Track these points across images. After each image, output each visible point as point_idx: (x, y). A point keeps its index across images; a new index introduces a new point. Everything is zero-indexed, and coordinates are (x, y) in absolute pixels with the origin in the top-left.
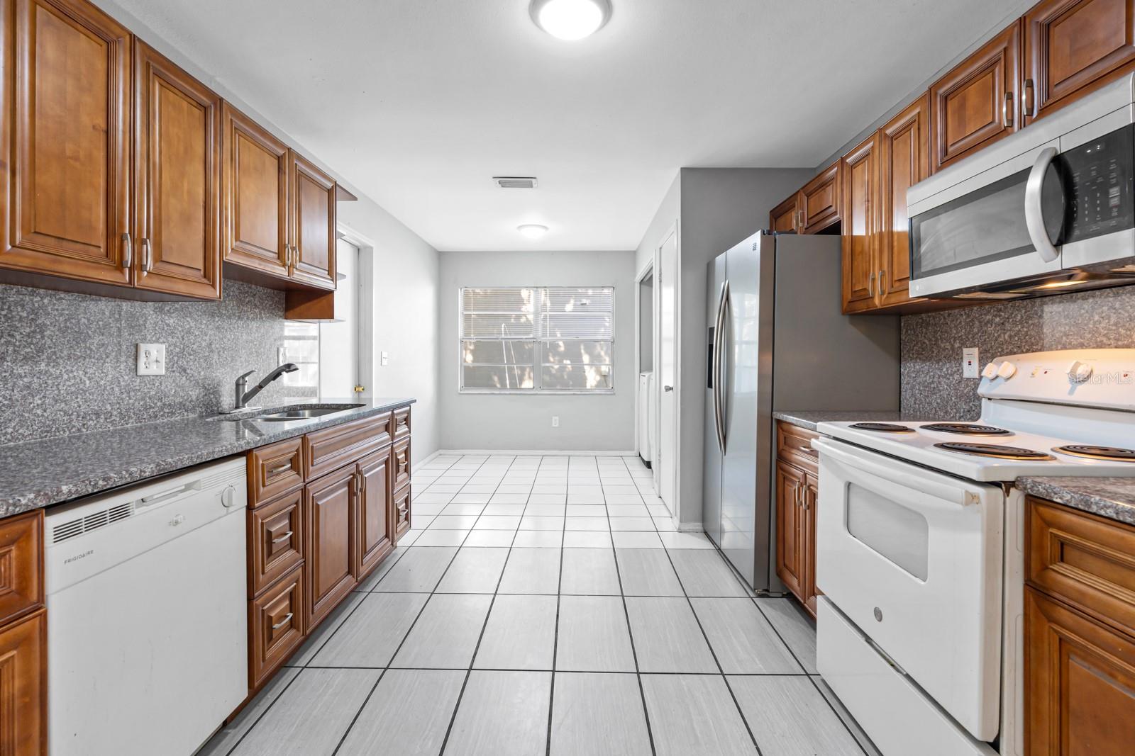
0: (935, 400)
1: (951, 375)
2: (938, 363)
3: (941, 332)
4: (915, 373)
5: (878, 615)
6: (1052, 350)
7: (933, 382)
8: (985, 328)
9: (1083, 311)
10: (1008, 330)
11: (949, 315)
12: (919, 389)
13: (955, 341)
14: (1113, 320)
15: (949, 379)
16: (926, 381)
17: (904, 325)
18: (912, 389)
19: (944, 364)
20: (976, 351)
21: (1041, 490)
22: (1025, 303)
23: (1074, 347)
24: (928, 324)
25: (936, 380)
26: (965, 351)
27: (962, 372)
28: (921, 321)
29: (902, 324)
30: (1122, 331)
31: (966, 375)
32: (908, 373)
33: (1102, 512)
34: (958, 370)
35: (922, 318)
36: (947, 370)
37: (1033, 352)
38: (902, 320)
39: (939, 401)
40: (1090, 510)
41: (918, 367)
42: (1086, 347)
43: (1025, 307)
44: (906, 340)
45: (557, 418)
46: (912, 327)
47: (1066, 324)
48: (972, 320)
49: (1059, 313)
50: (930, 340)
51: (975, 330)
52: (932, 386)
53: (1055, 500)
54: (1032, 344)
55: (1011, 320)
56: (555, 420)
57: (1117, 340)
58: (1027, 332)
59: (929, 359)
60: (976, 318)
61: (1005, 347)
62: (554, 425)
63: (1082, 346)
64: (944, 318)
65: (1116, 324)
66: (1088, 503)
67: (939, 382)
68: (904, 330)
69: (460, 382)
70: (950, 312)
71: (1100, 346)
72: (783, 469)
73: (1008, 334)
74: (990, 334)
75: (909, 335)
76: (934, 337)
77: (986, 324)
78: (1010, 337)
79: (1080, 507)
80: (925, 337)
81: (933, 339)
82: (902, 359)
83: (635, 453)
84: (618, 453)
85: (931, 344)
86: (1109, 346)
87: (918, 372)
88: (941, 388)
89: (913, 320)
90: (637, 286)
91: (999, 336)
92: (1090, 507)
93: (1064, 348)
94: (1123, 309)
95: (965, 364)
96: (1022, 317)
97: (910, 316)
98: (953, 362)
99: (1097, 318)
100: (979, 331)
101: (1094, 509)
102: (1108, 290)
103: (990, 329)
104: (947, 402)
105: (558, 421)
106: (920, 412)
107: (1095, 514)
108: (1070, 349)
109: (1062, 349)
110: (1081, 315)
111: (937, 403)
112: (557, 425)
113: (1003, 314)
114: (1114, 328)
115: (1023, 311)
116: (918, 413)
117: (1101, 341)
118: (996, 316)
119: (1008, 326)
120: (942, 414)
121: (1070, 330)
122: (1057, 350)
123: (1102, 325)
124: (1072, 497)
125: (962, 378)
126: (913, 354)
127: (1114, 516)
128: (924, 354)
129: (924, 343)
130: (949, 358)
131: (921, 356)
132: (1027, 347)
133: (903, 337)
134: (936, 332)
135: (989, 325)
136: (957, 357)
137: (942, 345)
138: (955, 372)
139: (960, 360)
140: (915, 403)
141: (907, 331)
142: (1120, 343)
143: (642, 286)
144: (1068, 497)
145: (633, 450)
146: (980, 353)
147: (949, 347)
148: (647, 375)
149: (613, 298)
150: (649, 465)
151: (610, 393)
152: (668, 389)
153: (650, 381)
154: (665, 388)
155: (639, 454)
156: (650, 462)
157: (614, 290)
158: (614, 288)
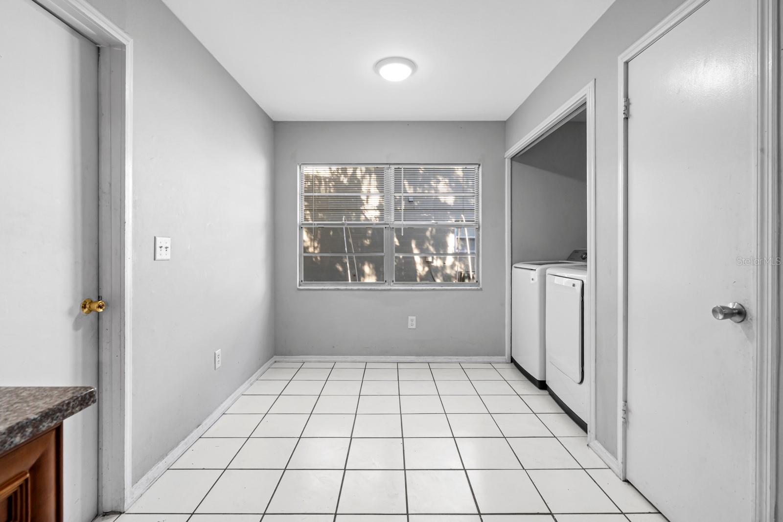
45: (414, 318)
56: (412, 320)
62: (410, 327)
69: (299, 275)
83: (507, 357)
84: (486, 359)
90: (507, 163)
105: (414, 323)
112: (414, 327)
143: (513, 162)
145: (504, 355)
148: (538, 268)
149: (479, 177)
150: (542, 385)
151: (476, 288)
152: (729, 314)
153: (548, 277)
154: (714, 311)
155: (513, 360)
156: (545, 381)
157: (479, 168)
158: (479, 165)
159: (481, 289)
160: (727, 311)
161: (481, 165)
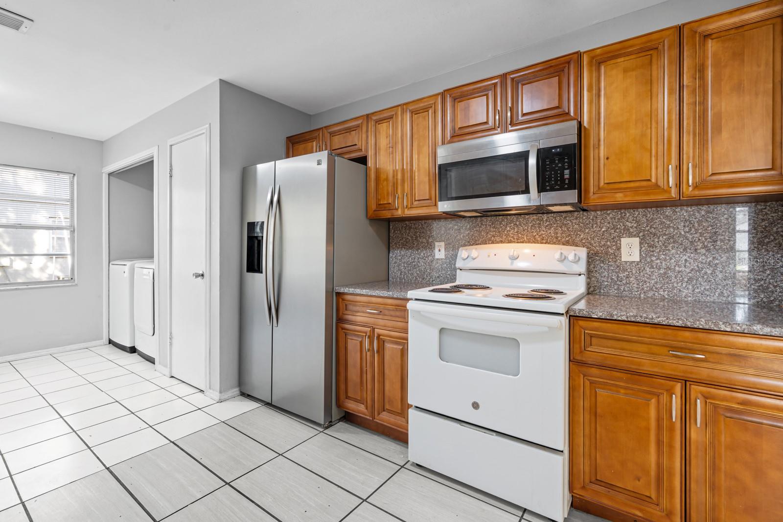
0: (416, 272)
1: (426, 257)
2: (418, 250)
3: (420, 232)
4: (400, 258)
5: (476, 406)
6: (486, 244)
7: (414, 262)
8: (448, 232)
9: (502, 225)
10: (462, 233)
11: (425, 223)
12: (404, 266)
13: (429, 238)
14: (516, 230)
15: (425, 260)
16: (409, 261)
17: (392, 228)
18: (398, 266)
19: (422, 251)
20: (443, 244)
21: (585, 313)
22: (472, 219)
23: (498, 243)
24: (410, 228)
25: (416, 260)
26: (437, 244)
27: (434, 255)
28: (405, 225)
29: (391, 227)
30: (520, 235)
31: (437, 256)
32: (395, 256)
33: (620, 318)
34: (431, 254)
35: (406, 224)
36: (424, 254)
37: (477, 245)
38: (391, 225)
39: (418, 272)
40: (613, 319)
41: (403, 253)
42: (504, 243)
43: (472, 221)
44: (394, 237)
46: (398, 229)
47: (494, 231)
48: (441, 227)
49: (490, 225)
50: (412, 237)
51: (442, 232)
52: (413, 264)
53: (593, 316)
54: (476, 240)
55: (464, 228)
57: (518, 239)
58: (473, 234)
59: (411, 248)
60: (443, 226)
61: (461, 242)
63: (502, 242)
64: (422, 224)
65: (517, 232)
66: (612, 315)
67: (419, 262)
68: (393, 231)
70: (426, 221)
71: (510, 242)
72: (343, 329)
73: (462, 235)
74: (451, 235)
75: (396, 233)
76: (415, 235)
77: (449, 229)
78: (464, 236)
79: (608, 318)
80: (408, 235)
81: (414, 237)
82: (391, 248)
83: (104, 340)
84: (84, 345)
85: (413, 240)
86: (514, 242)
87: (403, 256)
88: (420, 265)
89: (399, 225)
90: (105, 177)
91: (457, 236)
92: (613, 317)
93: (493, 243)
94: (520, 225)
95: (436, 251)
96: (470, 226)
97: (397, 222)
98: (428, 250)
99: (508, 229)
100: (444, 233)
101: (615, 317)
102: (514, 216)
103: (452, 232)
104: (424, 273)
106: (405, 280)
107: (615, 320)
108: (496, 243)
109: (491, 243)
110: (501, 227)
111: (417, 274)
113: (459, 224)
114: (516, 234)
115: (471, 223)
116: (403, 280)
117: (511, 240)
118: (455, 225)
119: (462, 231)
120: (421, 280)
121: (495, 234)
122: (489, 244)
123: (511, 232)
124: (603, 314)
125: (434, 259)
126: (399, 245)
127: (626, 319)
128: (406, 245)
129: (408, 239)
130: (425, 248)
131: (406, 247)
132: (473, 242)
133: (391, 235)
134: (416, 232)
135: (451, 230)
136: (430, 247)
137: (421, 240)
138: (429, 255)
139: (433, 249)
140: (401, 274)
141: (394, 231)
142: (519, 241)
144: (601, 314)
145: (102, 339)
146: (445, 245)
147: (425, 241)
148: (129, 264)
149: (73, 185)
150: (133, 350)
151: (71, 284)
152: (197, 276)
153: (136, 269)
154: (193, 275)
155: (111, 342)
156: (134, 346)
157: (74, 177)
158: (74, 175)
159: (77, 285)
160: (197, 275)
161: (76, 175)
